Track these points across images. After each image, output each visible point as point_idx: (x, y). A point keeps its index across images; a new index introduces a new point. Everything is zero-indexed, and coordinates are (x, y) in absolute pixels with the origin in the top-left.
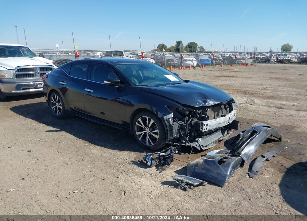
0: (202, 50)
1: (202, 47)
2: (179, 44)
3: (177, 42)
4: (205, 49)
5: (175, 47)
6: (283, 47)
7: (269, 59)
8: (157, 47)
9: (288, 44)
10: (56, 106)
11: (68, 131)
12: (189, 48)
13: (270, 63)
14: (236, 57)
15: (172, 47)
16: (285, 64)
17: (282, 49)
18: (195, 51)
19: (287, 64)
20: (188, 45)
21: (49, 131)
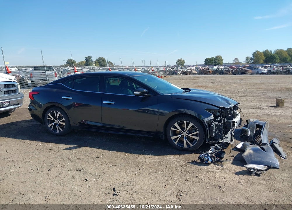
0: (110, 65)
1: (111, 62)
2: (88, 59)
3: (86, 57)
4: (113, 64)
5: (85, 62)
6: (178, 61)
7: (176, 71)
8: (66, 62)
9: (181, 59)
10: (54, 123)
11: (90, 146)
12: (99, 63)
13: (177, 75)
14: (152, 71)
15: (81, 62)
16: (188, 75)
17: (177, 63)
18: (104, 66)
19: (190, 75)
20: (97, 59)
21: (67, 148)
